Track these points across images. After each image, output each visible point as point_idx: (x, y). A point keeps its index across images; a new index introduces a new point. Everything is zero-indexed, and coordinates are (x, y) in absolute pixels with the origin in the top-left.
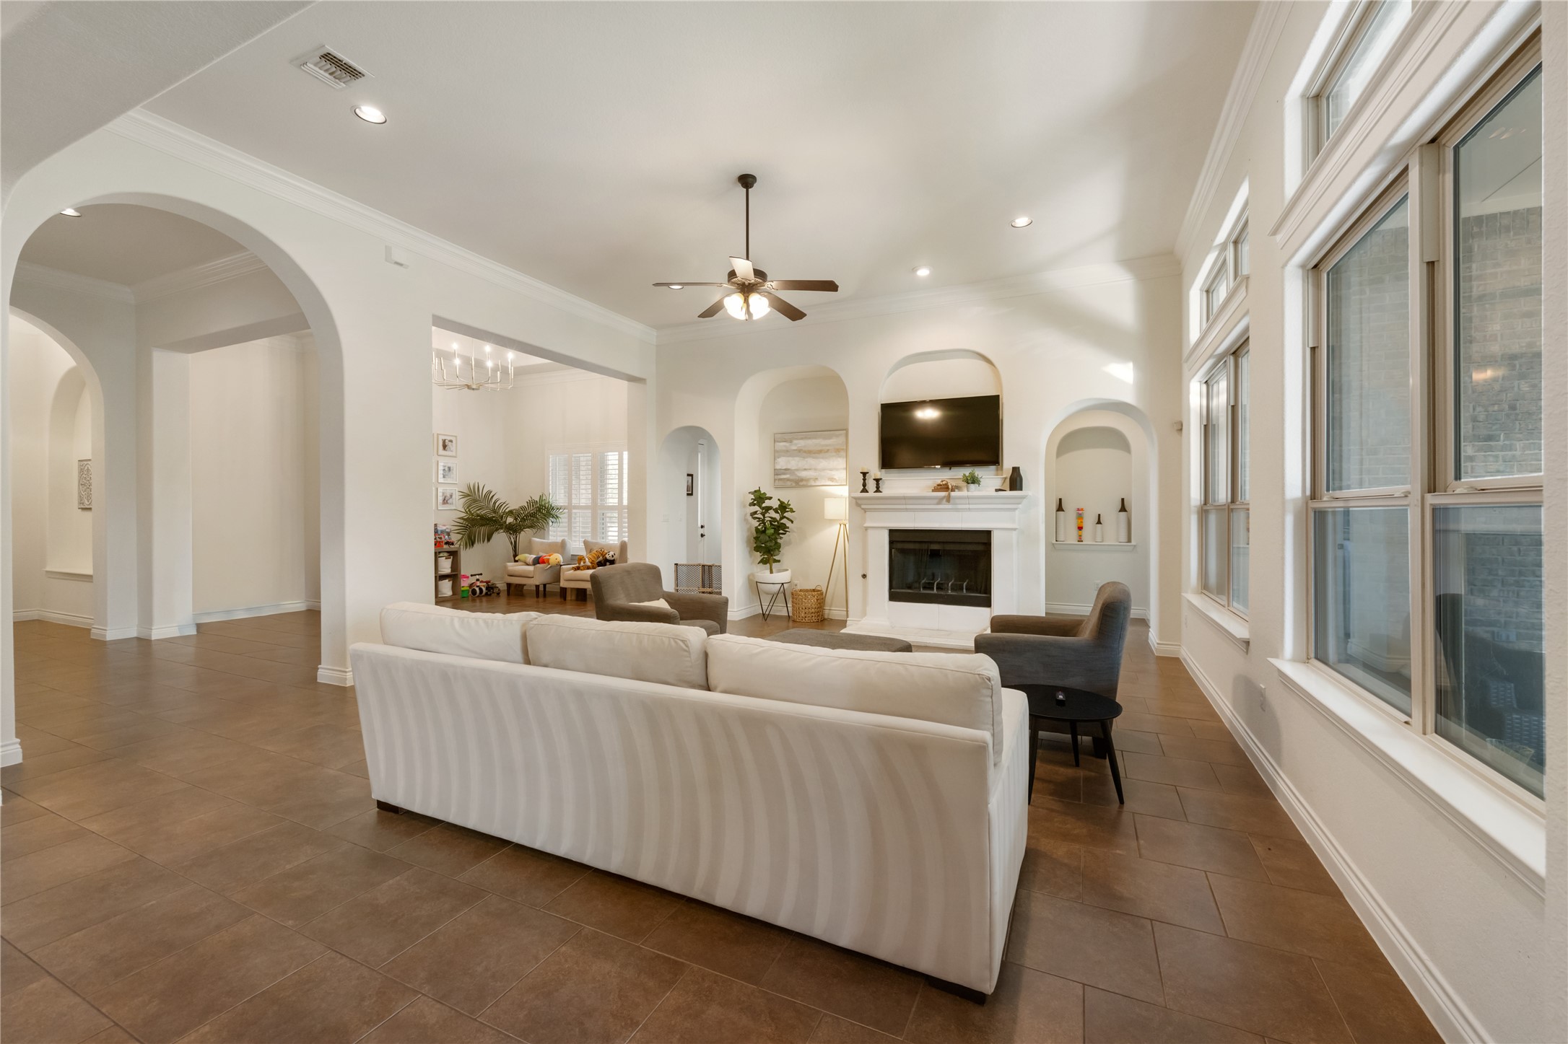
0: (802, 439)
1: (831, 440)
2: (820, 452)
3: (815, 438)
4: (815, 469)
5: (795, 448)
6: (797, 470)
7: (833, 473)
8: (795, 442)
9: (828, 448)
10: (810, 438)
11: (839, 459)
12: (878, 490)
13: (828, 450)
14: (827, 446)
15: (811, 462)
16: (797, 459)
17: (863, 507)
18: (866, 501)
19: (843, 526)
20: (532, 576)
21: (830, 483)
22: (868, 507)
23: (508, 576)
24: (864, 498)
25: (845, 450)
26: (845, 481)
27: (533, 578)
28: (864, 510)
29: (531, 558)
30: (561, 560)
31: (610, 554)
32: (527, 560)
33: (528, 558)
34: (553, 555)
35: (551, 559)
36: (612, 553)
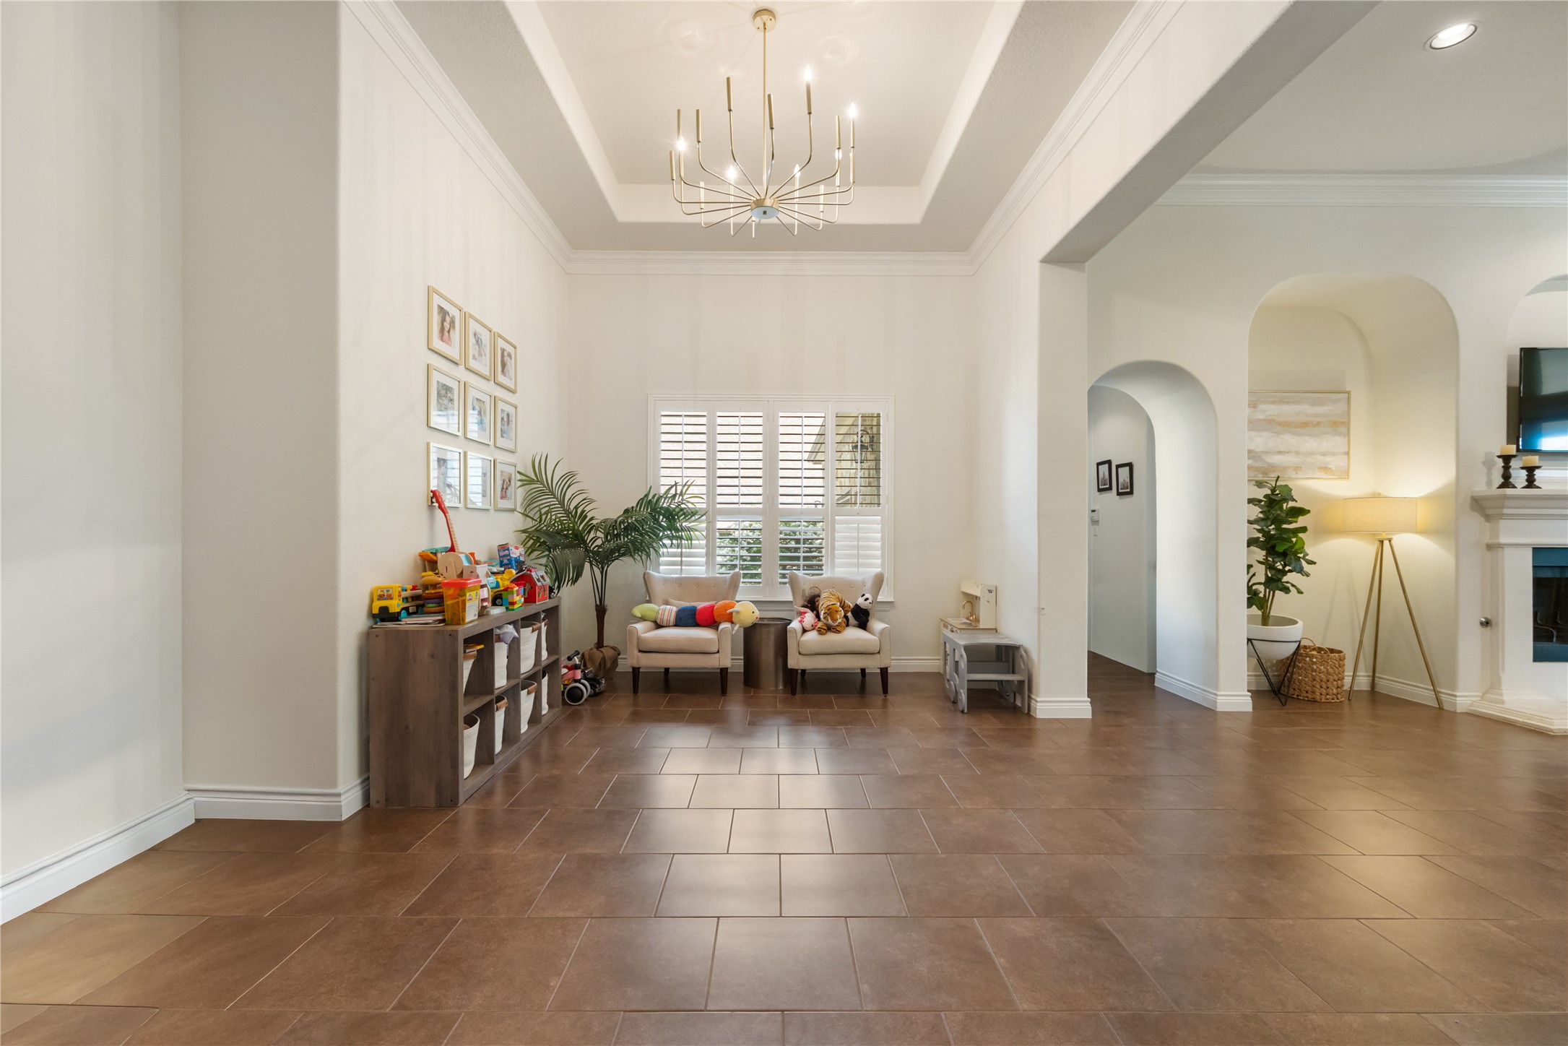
0: (1273, 403)
1: (1323, 408)
2: (1305, 425)
3: (1298, 402)
4: (1297, 453)
5: (1261, 417)
6: (1267, 453)
7: (1327, 459)
8: (1262, 407)
9: (1319, 419)
10: (1287, 403)
11: (1337, 438)
12: (1531, 482)
13: (1318, 424)
14: (1316, 415)
15: (1289, 440)
16: (1265, 434)
17: (1490, 512)
18: (1507, 503)
19: (1386, 543)
20: (716, 650)
21: (1319, 474)
22: (1506, 511)
23: (640, 654)
24: (1506, 497)
25: (1348, 425)
26: (1345, 474)
27: (717, 655)
28: (1488, 518)
29: (670, 612)
30: (757, 614)
31: (865, 597)
32: (659, 616)
33: (660, 612)
34: (738, 604)
35: (738, 612)
36: (867, 596)
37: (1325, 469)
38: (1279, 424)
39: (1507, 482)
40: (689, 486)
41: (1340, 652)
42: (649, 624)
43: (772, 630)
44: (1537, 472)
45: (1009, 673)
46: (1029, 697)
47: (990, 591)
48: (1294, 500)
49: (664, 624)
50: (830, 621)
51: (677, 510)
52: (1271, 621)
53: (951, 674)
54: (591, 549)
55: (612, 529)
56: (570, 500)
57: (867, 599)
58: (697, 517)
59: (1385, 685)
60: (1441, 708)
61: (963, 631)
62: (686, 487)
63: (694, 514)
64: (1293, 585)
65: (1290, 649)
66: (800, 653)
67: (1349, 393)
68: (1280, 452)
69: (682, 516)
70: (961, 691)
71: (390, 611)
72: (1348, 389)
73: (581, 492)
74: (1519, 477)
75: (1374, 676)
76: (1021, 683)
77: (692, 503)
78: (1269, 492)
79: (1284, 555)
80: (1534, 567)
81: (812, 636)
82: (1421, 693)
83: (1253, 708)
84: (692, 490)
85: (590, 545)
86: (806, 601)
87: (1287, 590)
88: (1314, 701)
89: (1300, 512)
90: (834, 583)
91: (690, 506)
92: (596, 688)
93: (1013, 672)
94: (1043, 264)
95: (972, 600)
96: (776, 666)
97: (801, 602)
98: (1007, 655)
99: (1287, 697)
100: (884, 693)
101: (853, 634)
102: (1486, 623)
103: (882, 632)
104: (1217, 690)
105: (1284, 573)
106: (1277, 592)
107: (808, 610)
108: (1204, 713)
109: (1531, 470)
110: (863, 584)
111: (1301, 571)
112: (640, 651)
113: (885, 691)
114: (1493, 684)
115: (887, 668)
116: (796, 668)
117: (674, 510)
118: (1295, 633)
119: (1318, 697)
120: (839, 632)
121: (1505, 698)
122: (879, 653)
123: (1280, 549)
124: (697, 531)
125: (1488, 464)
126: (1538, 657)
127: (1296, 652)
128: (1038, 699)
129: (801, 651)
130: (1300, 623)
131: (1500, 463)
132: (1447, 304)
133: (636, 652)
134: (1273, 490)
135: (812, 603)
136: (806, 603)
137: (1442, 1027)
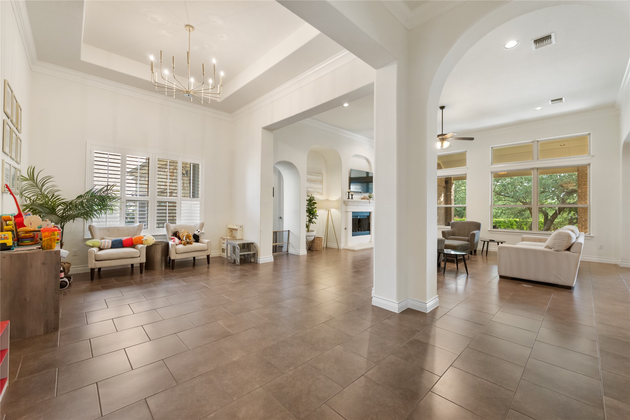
1: (318, 177)
2: (315, 181)
3: (313, 175)
4: (315, 188)
5: (307, 178)
7: (319, 190)
8: (309, 176)
11: (321, 185)
12: (352, 198)
13: (317, 181)
14: (317, 179)
15: (312, 185)
16: (309, 183)
17: (346, 204)
18: (349, 202)
19: (329, 211)
20: (139, 256)
21: (318, 194)
22: (349, 204)
23: (96, 262)
24: (349, 201)
25: (322, 182)
26: (322, 194)
27: (139, 258)
28: (346, 205)
29: (108, 242)
30: (155, 240)
31: (198, 231)
32: (103, 245)
33: (103, 242)
34: (144, 237)
35: (146, 240)
36: (199, 230)
37: (318, 193)
38: (310, 180)
39: (349, 198)
40: (114, 186)
41: (322, 238)
42: (97, 249)
43: (160, 246)
44: (353, 196)
45: (249, 251)
46: (257, 258)
47: (241, 227)
48: (315, 200)
49: (105, 248)
50: (188, 240)
51: (106, 196)
52: (309, 231)
53: (231, 254)
54: (58, 214)
55: (69, 205)
56: (45, 190)
57: (199, 232)
58: (116, 200)
59: (329, 245)
60: (338, 249)
61: (232, 240)
62: (112, 187)
63: (114, 198)
64: (314, 222)
65: (312, 238)
66: (176, 253)
67: (323, 174)
68: (310, 188)
69: (108, 199)
70: (238, 258)
71: (8, 245)
72: (323, 173)
73: (53, 186)
74: (350, 196)
75: (327, 243)
76: (254, 254)
77: (115, 194)
78: (310, 198)
79: (312, 214)
80: (352, 216)
81: (181, 246)
82: (335, 246)
83: (307, 254)
84: (114, 188)
85: (57, 213)
86: (172, 234)
87: (313, 223)
88: (317, 250)
89: (315, 203)
90: (182, 227)
91: (113, 195)
92: (70, 281)
93: (250, 251)
94: (264, 129)
95: (232, 230)
96: (162, 260)
97: (171, 234)
98: (247, 246)
99: (313, 250)
100: (208, 264)
101: (195, 245)
102: (345, 229)
103: (208, 243)
104: (300, 250)
105: (313, 219)
106: (311, 224)
107: (175, 237)
108: (298, 256)
109: (352, 195)
110: (195, 226)
111: (316, 218)
112: (96, 260)
113: (208, 263)
114: (346, 242)
115: (209, 255)
116: (175, 259)
117: (104, 196)
118: (314, 234)
119: (318, 249)
120: (192, 244)
121: (348, 245)
122: (207, 250)
123: (312, 213)
124: (116, 206)
125: (346, 194)
126: (353, 235)
127: (314, 239)
128: (260, 258)
129: (177, 252)
130: (315, 231)
131: (348, 193)
132: (340, 157)
133: (94, 261)
134: (311, 198)
135: (176, 234)
136: (173, 235)
137: (355, 294)
